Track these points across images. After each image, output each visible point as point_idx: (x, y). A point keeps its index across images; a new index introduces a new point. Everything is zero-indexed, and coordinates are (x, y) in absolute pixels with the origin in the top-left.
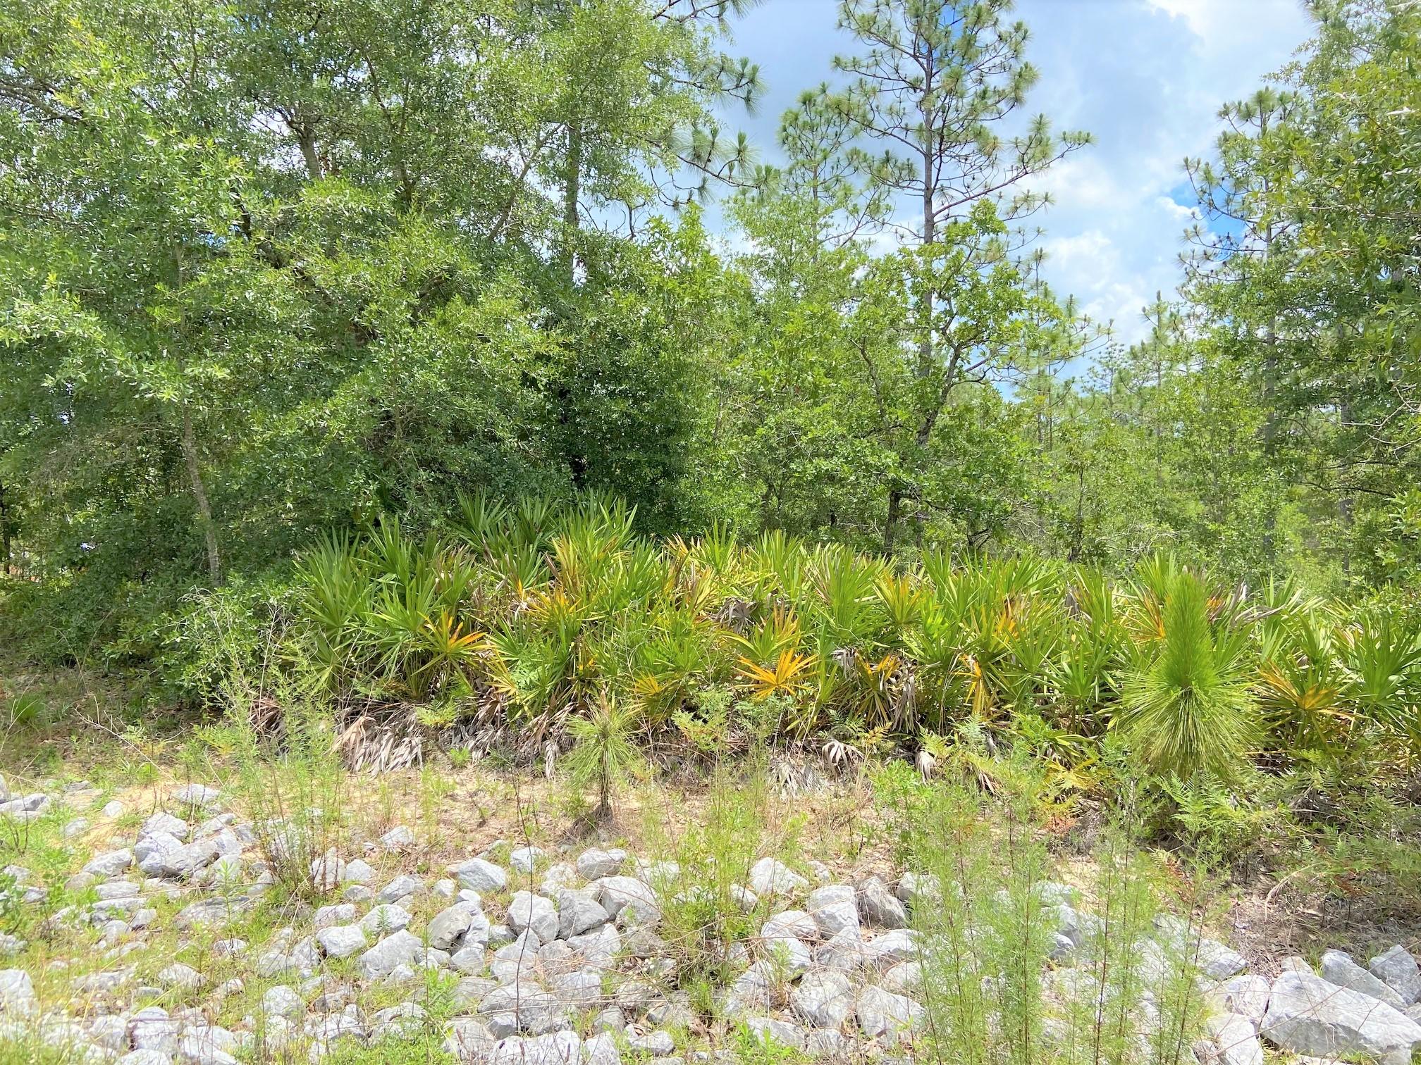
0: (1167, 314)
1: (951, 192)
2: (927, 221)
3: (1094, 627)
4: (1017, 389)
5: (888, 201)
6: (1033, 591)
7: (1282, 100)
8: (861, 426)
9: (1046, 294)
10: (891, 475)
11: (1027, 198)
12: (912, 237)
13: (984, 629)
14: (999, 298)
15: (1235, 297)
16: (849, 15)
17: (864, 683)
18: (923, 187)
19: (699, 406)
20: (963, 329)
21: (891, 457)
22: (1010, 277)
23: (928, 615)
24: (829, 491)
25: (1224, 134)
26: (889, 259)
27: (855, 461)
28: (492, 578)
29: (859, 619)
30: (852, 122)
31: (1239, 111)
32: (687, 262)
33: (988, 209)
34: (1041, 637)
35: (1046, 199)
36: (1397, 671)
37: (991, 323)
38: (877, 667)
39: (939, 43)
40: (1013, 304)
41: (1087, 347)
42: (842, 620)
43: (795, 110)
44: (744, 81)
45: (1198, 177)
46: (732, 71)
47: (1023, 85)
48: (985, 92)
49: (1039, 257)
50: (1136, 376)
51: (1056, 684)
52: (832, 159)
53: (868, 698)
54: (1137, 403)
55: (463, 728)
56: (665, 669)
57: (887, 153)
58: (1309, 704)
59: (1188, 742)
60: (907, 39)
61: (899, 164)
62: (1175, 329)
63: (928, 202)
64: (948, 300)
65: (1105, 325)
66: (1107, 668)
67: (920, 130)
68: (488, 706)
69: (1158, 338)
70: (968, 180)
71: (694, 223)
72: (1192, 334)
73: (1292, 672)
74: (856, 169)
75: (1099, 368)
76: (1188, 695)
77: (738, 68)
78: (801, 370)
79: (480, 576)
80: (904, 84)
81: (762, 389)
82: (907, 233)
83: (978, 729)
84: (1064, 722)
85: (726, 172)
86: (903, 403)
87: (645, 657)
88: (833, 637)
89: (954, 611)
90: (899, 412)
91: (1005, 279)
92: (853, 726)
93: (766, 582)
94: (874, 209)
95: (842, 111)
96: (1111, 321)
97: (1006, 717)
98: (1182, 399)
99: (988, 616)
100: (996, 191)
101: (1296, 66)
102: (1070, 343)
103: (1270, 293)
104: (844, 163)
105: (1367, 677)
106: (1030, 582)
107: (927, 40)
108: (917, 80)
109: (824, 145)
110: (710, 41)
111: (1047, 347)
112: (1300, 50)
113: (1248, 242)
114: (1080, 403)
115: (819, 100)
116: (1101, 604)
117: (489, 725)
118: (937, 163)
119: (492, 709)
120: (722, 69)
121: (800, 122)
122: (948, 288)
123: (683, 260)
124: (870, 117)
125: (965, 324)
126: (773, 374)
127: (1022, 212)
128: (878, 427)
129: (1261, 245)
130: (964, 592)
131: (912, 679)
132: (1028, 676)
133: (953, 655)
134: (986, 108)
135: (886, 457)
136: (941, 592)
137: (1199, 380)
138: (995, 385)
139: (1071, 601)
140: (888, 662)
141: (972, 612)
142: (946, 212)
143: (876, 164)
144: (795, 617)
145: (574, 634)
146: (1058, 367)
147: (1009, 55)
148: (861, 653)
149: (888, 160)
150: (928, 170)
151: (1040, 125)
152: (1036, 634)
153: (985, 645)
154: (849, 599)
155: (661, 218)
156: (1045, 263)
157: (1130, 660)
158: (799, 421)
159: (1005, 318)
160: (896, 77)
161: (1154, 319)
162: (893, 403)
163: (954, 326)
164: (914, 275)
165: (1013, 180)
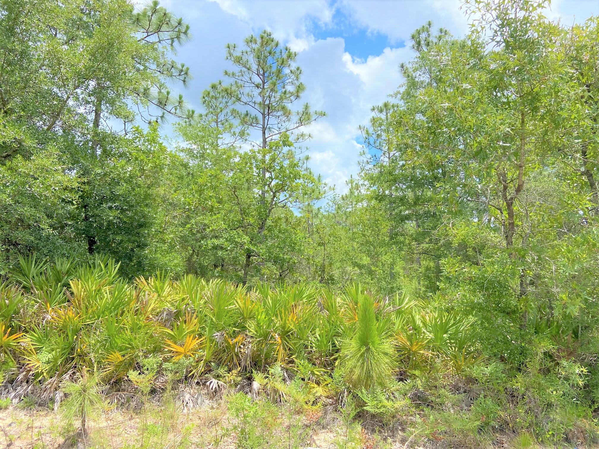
0: (355, 183)
1: (273, 130)
2: (264, 140)
3: (329, 318)
4: (300, 210)
5: (248, 131)
6: (305, 300)
7: (393, 106)
8: (234, 225)
9: (310, 173)
10: (246, 247)
11: (302, 135)
12: (257, 146)
13: (283, 320)
14: (291, 173)
15: (379, 178)
16: (231, 55)
17: (228, 349)
18: (262, 127)
19: (155, 214)
20: (277, 185)
21: (246, 239)
22: (295, 165)
23: (258, 314)
24: (220, 253)
25: (373, 117)
26: (246, 153)
27: (231, 240)
28: (33, 302)
29: (227, 317)
30: (233, 98)
31: (378, 109)
32: (151, 147)
33: (287, 137)
34: (308, 322)
35: (310, 136)
36: (446, 332)
37: (288, 183)
38: (235, 341)
39: (267, 70)
40: (297, 176)
41: (326, 195)
42: (219, 318)
43: (208, 90)
44: (182, 73)
45: (364, 133)
46: (177, 68)
47: (300, 91)
48: (285, 92)
49: (307, 158)
50: (344, 207)
51: (314, 345)
52: (224, 112)
53: (230, 356)
54: (345, 218)
55: (9, 385)
56: (127, 348)
57: (247, 112)
58: (414, 348)
59: (368, 372)
60: (254, 67)
61: (252, 117)
62: (357, 189)
63: (264, 133)
64: (271, 172)
65: (332, 186)
66: (335, 336)
67: (260, 104)
68: (24, 373)
69: (352, 193)
70: (280, 125)
71: (155, 130)
72: (363, 192)
73: (407, 334)
74: (235, 117)
75: (331, 203)
76: (368, 349)
77: (180, 67)
78: (206, 199)
79: (25, 301)
80: (253, 85)
81: (187, 207)
82: (255, 145)
83: (280, 369)
84: (318, 362)
85: (173, 111)
86: (252, 215)
87: (116, 342)
88: (214, 327)
89: (270, 312)
90: (251, 219)
91: (293, 166)
92: (221, 371)
93: (183, 300)
94: (242, 134)
95: (228, 93)
96: (335, 185)
97: (292, 362)
98: (361, 217)
99: (285, 313)
100: (291, 131)
101: (399, 93)
102: (319, 193)
103: (391, 177)
104: (229, 114)
105: (435, 335)
106: (304, 296)
107: (262, 68)
108: (259, 84)
109: (221, 106)
110: (165, 53)
111: (311, 194)
112: (400, 87)
113: (382, 158)
114: (324, 216)
115: (219, 87)
116: (332, 305)
117: (24, 383)
118: (267, 117)
119: (27, 374)
120: (173, 67)
121: (211, 96)
122: (270, 168)
123: (149, 147)
124: (240, 96)
125: (278, 183)
126: (193, 200)
127: (300, 140)
128: (242, 225)
129: (386, 159)
130: (275, 302)
131: (250, 346)
132: (302, 342)
133: (269, 333)
134: (286, 98)
135: (244, 239)
136: (265, 304)
137: (367, 210)
138: (291, 209)
139: (320, 305)
140: (240, 338)
141: (278, 312)
142: (271, 137)
143: (243, 116)
144: (197, 316)
145: (77, 332)
146: (315, 202)
147: (295, 79)
148: (227, 334)
149: (247, 115)
150: (264, 120)
151: (307, 107)
152: (305, 321)
153: (284, 328)
154: (222, 307)
155: (139, 127)
156: (310, 161)
157: (344, 332)
158: (206, 222)
159: (294, 181)
160: (250, 82)
161: (350, 185)
162: (248, 215)
163: (273, 183)
164: (256, 161)
165: (297, 127)
